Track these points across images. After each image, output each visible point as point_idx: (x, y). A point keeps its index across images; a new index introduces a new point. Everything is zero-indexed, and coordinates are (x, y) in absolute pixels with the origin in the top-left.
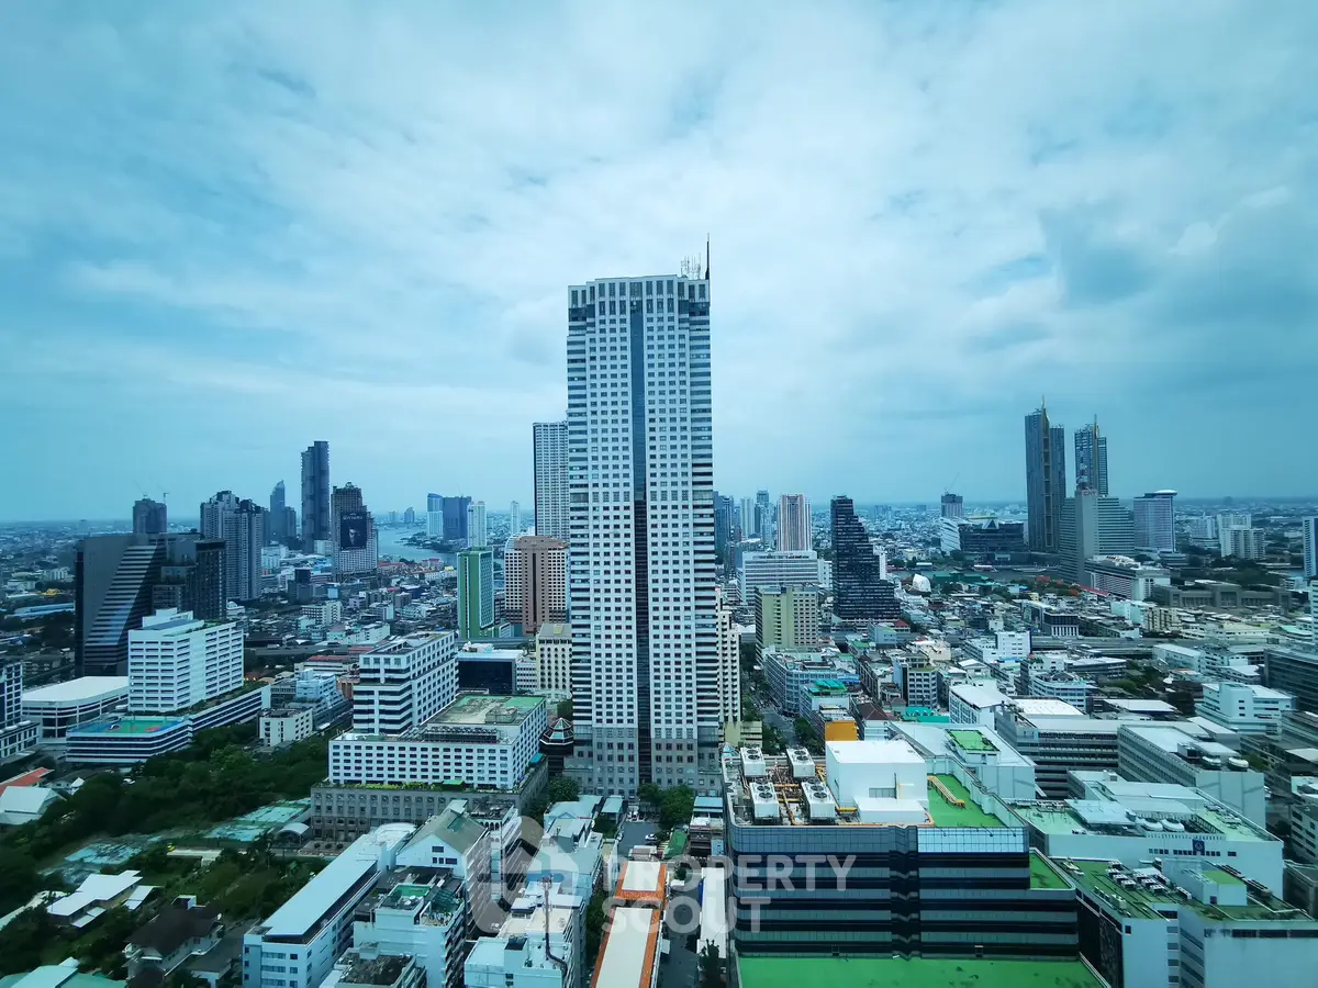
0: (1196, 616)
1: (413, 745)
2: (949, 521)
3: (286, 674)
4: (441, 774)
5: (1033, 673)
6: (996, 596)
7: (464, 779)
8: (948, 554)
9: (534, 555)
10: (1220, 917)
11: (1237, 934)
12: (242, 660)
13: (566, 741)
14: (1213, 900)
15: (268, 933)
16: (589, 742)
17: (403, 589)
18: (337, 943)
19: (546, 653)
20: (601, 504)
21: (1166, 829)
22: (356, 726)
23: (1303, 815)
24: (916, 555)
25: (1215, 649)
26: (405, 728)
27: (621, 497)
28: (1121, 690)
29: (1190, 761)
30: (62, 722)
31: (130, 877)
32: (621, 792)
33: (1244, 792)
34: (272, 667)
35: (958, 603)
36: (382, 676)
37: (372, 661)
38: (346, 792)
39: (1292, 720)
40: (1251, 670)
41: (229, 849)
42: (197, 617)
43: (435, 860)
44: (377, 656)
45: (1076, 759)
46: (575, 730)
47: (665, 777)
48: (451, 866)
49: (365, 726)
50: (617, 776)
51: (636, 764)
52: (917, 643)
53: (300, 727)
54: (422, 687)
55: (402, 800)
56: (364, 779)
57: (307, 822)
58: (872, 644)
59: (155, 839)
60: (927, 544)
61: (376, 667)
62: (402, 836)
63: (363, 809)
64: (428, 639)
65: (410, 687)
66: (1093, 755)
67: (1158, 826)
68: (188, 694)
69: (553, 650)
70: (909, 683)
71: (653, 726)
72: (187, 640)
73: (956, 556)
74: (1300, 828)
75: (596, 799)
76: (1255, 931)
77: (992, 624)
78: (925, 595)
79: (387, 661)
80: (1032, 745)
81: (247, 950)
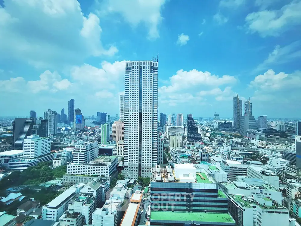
0: (270, 143)
1: (87, 166)
2: (216, 121)
3: (60, 151)
4: (93, 173)
5: (231, 155)
6: (225, 138)
7: (98, 174)
8: (215, 129)
9: (119, 125)
10: (266, 208)
11: (269, 212)
12: (50, 147)
13: (122, 166)
14: (264, 204)
15: (48, 206)
16: (127, 167)
17: (90, 133)
18: (65, 209)
19: (119, 147)
20: (132, 112)
21: (255, 188)
22: (74, 161)
23: (289, 187)
24: (208, 129)
25: (273, 150)
26: (85, 162)
27: (136, 111)
28: (251, 159)
29: (263, 174)
30: (8, 160)
31: (20, 194)
32: (134, 178)
33: (274, 181)
34: (58, 149)
35: (216, 139)
36: (80, 150)
37: (78, 147)
38: (71, 176)
39: (289, 166)
40: (281, 155)
41: (43, 188)
42: (40, 136)
43: (89, 191)
44: (79, 146)
45: (238, 173)
46: (124, 164)
47: (144, 175)
48: (92, 193)
49: (76, 162)
50: (133, 175)
51: (138, 172)
52: (205, 147)
53: (63, 162)
54: (90, 153)
55: (83, 179)
56: (75, 173)
57: (62, 183)
58: (195, 147)
59: (27, 186)
60: (211, 126)
61: (79, 148)
62: (82, 186)
63: (74, 180)
64: (92, 142)
65: (87, 153)
66: (242, 173)
67: (253, 187)
68: (37, 154)
69: (121, 146)
70: (202, 156)
71: (142, 163)
72: (37, 142)
73: (217, 129)
74: (288, 190)
75: (128, 180)
76: (273, 212)
77: (223, 144)
78: (209, 137)
79: (82, 147)
80: (228, 170)
81: (43, 210)
